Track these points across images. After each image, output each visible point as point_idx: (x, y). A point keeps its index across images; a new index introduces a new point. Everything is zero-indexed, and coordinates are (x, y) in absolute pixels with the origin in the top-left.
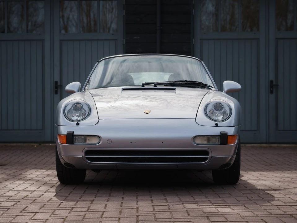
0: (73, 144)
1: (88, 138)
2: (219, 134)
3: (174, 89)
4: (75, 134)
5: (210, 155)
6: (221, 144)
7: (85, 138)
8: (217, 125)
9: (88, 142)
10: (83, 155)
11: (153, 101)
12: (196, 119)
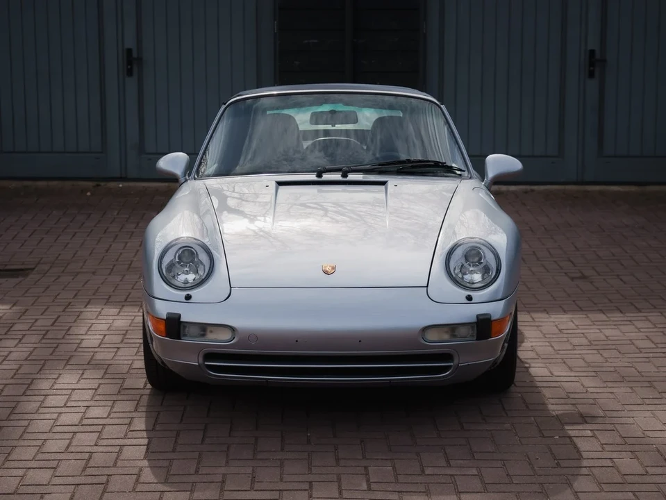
0: (180, 339)
1: (209, 329)
2: (474, 320)
3: (383, 183)
4: (182, 320)
5: (456, 361)
6: (476, 340)
7: (204, 328)
8: (469, 298)
9: (210, 336)
10: (201, 360)
11: (337, 222)
12: (427, 286)
